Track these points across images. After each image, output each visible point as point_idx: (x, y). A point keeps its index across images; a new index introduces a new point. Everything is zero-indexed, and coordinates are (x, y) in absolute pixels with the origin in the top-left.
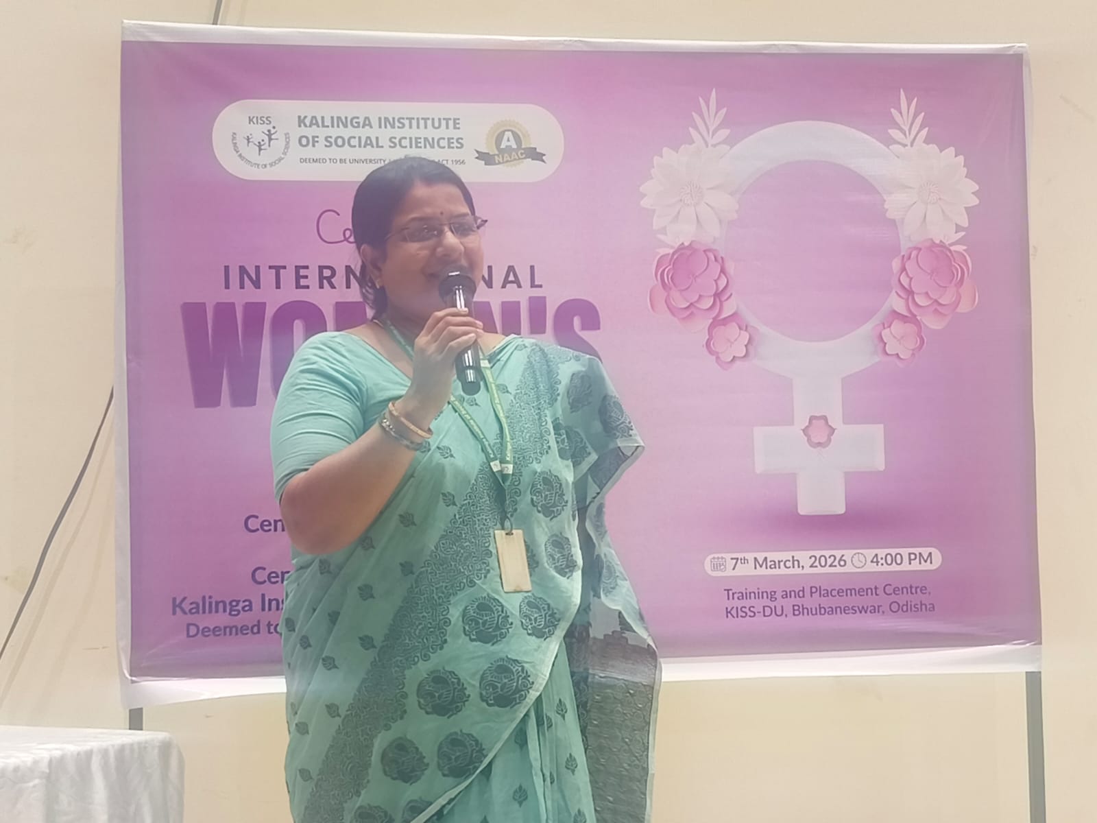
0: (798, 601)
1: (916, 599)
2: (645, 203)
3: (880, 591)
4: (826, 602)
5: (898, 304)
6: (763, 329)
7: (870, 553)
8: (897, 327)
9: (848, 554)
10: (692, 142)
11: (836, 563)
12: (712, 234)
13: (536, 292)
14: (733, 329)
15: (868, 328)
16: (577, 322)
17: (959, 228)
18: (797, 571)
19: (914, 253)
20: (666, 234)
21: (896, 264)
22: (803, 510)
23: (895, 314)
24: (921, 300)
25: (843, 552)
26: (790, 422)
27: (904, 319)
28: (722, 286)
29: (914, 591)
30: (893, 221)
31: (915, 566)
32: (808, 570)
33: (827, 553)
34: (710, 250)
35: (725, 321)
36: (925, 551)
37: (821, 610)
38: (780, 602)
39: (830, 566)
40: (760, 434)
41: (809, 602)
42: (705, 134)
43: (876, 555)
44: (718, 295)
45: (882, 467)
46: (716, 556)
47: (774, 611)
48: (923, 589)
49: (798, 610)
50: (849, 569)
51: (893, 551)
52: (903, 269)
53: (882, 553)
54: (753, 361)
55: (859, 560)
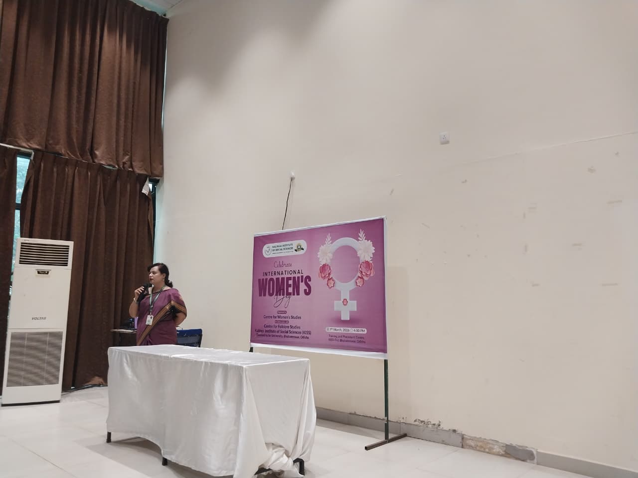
0: (341, 338)
1: (362, 340)
3: (355, 338)
5: (359, 275)
6: (336, 281)
7: (354, 329)
8: (359, 279)
9: (350, 329)
10: (325, 244)
12: (328, 262)
13: (302, 275)
14: (331, 280)
15: (354, 280)
16: (308, 280)
17: (371, 258)
19: (363, 264)
20: (321, 262)
21: (359, 266)
22: (342, 319)
23: (359, 277)
24: (364, 274)
26: (340, 300)
27: (361, 278)
28: (330, 272)
30: (359, 257)
31: (362, 332)
32: (343, 332)
33: (346, 328)
34: (328, 265)
36: (364, 329)
38: (338, 338)
39: (347, 331)
40: (335, 302)
41: (343, 339)
42: (328, 242)
44: (329, 274)
45: (356, 310)
46: (327, 327)
47: (337, 340)
48: (363, 338)
49: (341, 340)
50: (350, 332)
51: (358, 329)
52: (360, 267)
53: (356, 329)
54: (334, 288)
55: (352, 331)
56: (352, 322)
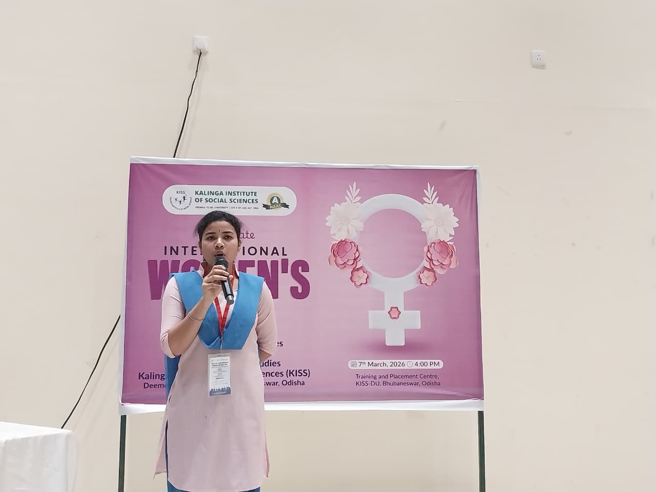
0: (386, 380)
1: (433, 380)
2: (327, 224)
3: (418, 377)
4: (397, 381)
5: (426, 264)
6: (372, 272)
7: (414, 361)
8: (426, 272)
9: (405, 361)
10: (346, 201)
11: (401, 365)
12: (353, 236)
13: (285, 257)
14: (361, 271)
15: (414, 273)
16: (300, 268)
17: (451, 235)
18: (385, 368)
19: (433, 245)
20: (335, 236)
21: (426, 249)
22: (387, 344)
23: (425, 268)
24: (435, 263)
25: (403, 361)
26: (383, 309)
27: (429, 270)
28: (357, 255)
29: (432, 377)
30: (425, 233)
31: (433, 367)
32: (389, 368)
33: (397, 361)
34: (352, 242)
35: (358, 270)
36: (437, 361)
37: (394, 384)
38: (378, 380)
39: (399, 366)
40: (371, 313)
41: (389, 380)
42: (351, 199)
43: (417, 362)
44: (355, 259)
45: (420, 328)
46: (353, 361)
47: (375, 383)
48: (436, 376)
49: (385, 383)
50: (406, 367)
51: (424, 361)
52: (429, 251)
53: (419, 361)
54: (369, 285)
55: (410, 364)
56: (411, 348)
